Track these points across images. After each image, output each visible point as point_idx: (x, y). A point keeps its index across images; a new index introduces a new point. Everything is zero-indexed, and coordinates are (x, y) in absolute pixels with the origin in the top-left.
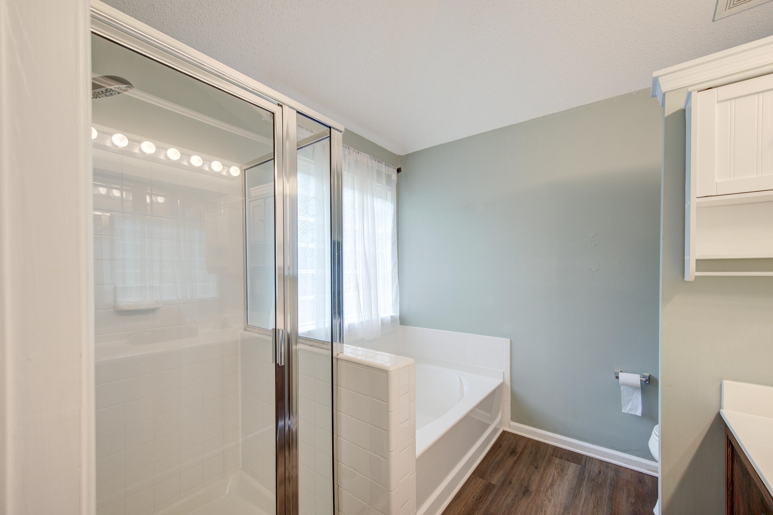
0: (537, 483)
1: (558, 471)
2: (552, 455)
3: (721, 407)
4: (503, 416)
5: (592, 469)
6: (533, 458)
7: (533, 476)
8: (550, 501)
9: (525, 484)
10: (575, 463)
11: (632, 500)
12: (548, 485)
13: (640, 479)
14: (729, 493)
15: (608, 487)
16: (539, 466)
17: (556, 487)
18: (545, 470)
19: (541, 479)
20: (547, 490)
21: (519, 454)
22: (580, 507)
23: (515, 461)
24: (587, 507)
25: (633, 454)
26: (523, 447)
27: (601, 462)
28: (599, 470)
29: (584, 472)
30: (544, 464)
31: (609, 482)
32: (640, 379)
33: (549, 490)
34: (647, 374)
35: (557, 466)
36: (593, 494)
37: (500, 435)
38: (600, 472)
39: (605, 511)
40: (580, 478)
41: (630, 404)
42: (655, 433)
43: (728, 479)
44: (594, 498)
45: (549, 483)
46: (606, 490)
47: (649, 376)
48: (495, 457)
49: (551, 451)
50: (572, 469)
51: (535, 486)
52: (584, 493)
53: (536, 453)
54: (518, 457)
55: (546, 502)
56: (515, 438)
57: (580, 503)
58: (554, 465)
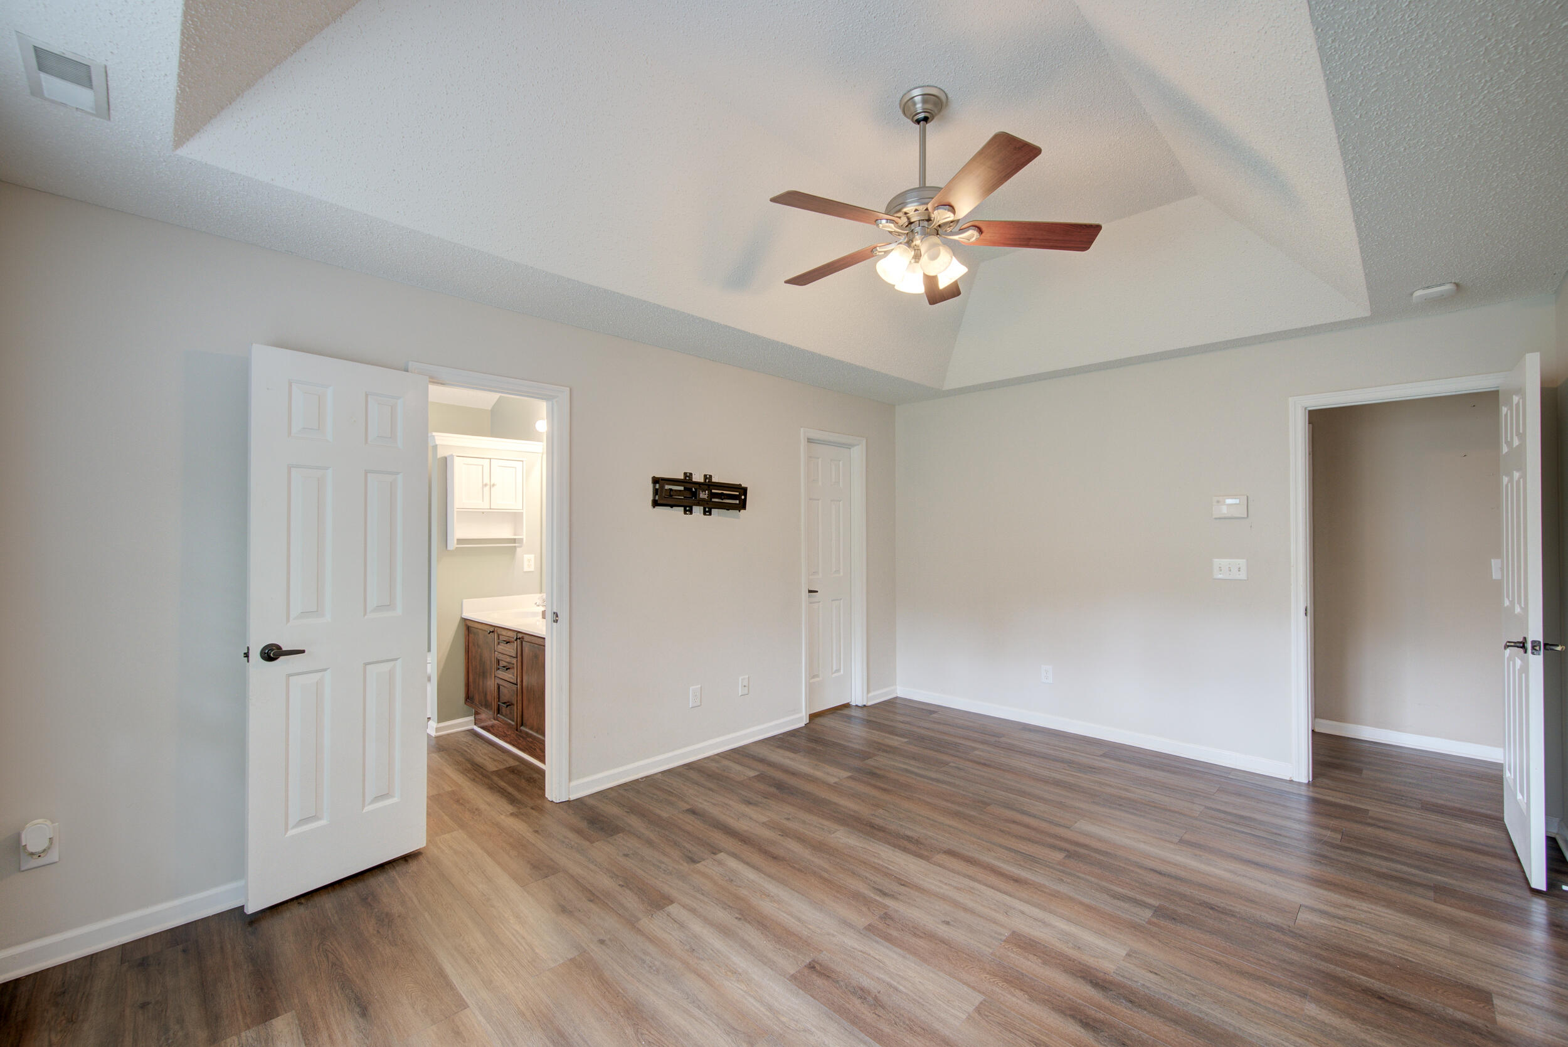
3: (462, 613)
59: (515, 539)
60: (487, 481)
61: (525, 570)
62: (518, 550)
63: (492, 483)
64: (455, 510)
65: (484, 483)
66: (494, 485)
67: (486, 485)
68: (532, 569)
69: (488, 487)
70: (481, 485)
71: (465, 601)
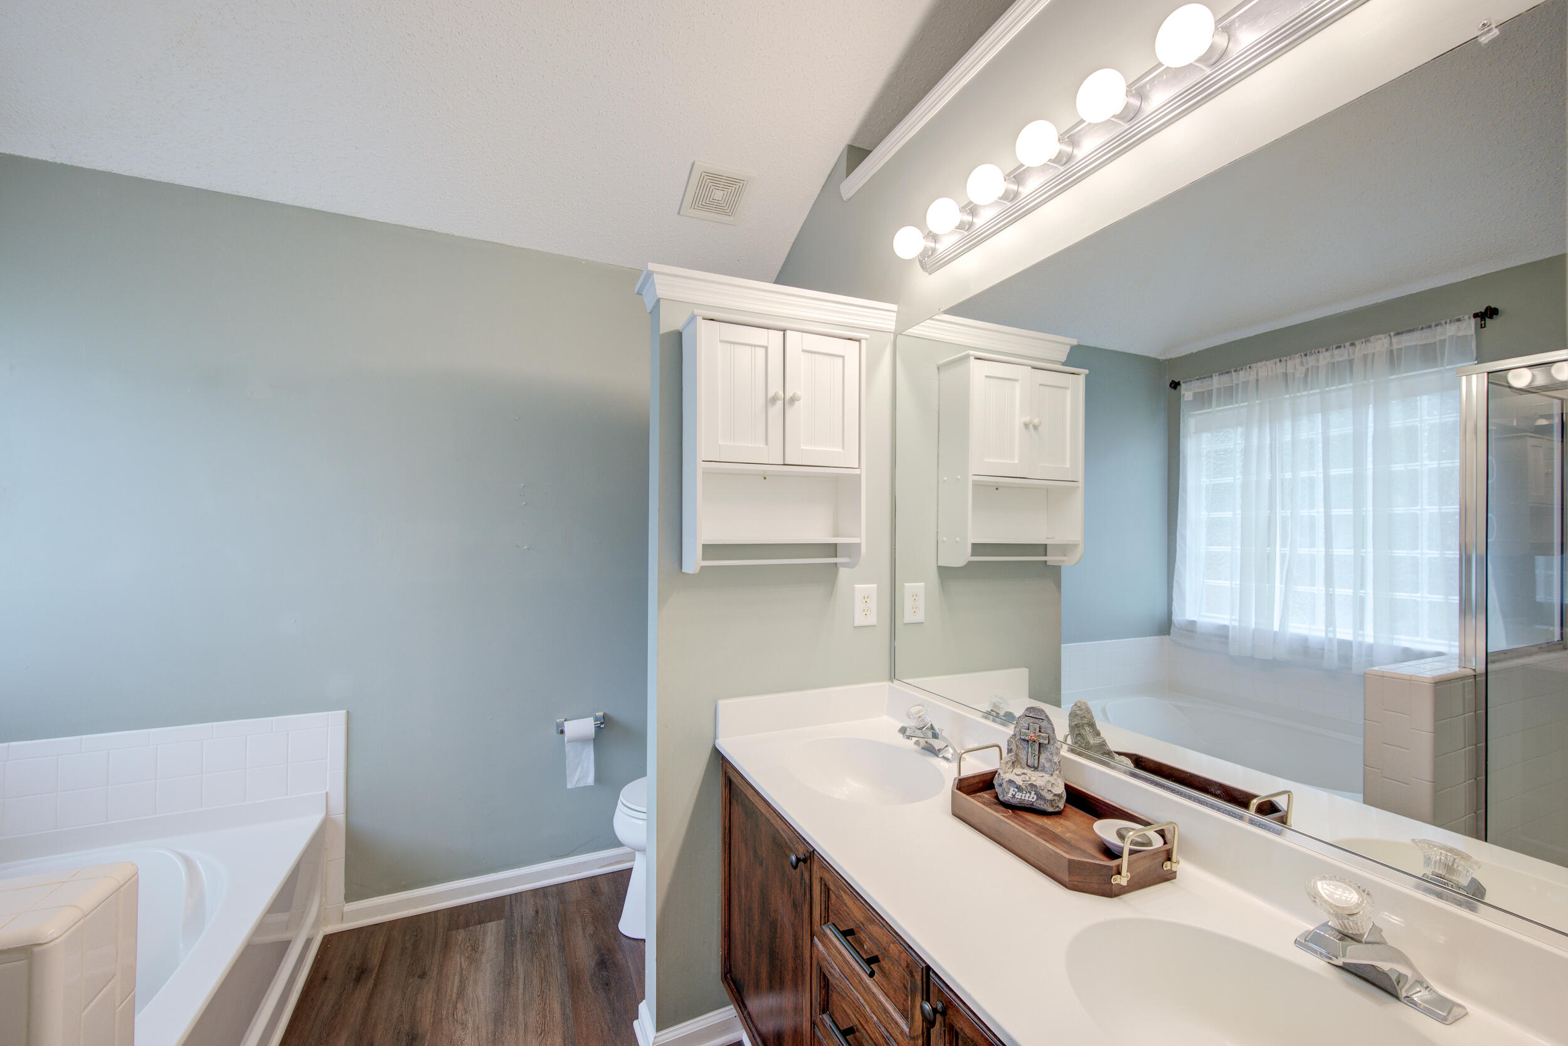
0: (431, 1007)
1: (467, 954)
2: (448, 931)
3: (715, 738)
4: (324, 900)
5: (523, 914)
6: (412, 959)
7: (419, 998)
8: (464, 1025)
9: (406, 1027)
10: (495, 921)
11: (590, 929)
12: (454, 996)
13: (593, 889)
14: (727, 846)
15: (554, 932)
16: (427, 968)
17: (470, 990)
18: (441, 966)
19: (438, 991)
20: (455, 1008)
21: (376, 971)
22: (520, 997)
23: (370, 991)
24: (530, 991)
25: (581, 853)
26: (382, 950)
27: (535, 892)
28: (535, 909)
29: (512, 927)
30: (437, 957)
31: (553, 920)
32: (593, 723)
33: (459, 1006)
34: (600, 714)
35: (462, 947)
36: (534, 959)
37: (318, 953)
38: (537, 912)
39: (559, 976)
40: (509, 942)
41: (579, 770)
42: (622, 803)
43: (725, 829)
44: (538, 964)
45: (455, 990)
46: (553, 939)
47: (604, 716)
48: (317, 1015)
49: (445, 921)
50: (492, 932)
51: (428, 1016)
52: (520, 968)
53: (415, 946)
54: (376, 980)
55: (459, 1032)
56: (359, 937)
57: (518, 989)
58: (457, 948)
59: (835, 546)
60: (775, 388)
61: (857, 623)
62: (842, 571)
63: (788, 396)
64: (701, 466)
65: (771, 394)
66: (793, 400)
67: (774, 400)
68: (872, 620)
69: (780, 403)
70: (761, 400)
71: (722, 703)
